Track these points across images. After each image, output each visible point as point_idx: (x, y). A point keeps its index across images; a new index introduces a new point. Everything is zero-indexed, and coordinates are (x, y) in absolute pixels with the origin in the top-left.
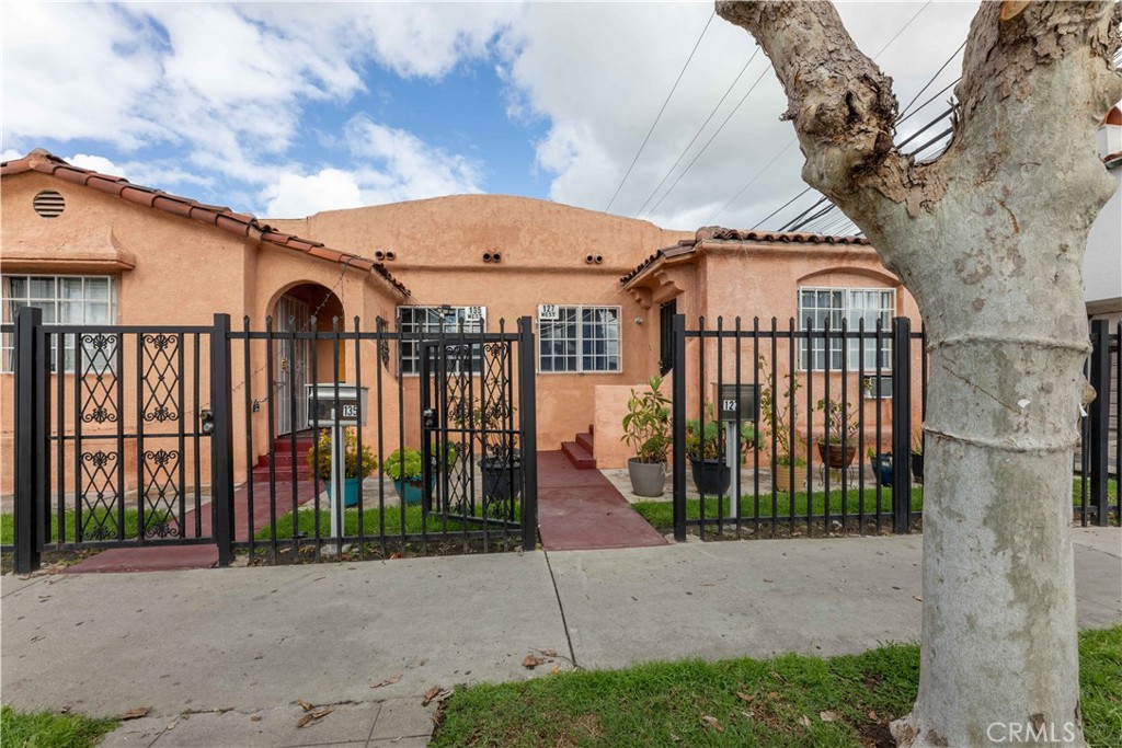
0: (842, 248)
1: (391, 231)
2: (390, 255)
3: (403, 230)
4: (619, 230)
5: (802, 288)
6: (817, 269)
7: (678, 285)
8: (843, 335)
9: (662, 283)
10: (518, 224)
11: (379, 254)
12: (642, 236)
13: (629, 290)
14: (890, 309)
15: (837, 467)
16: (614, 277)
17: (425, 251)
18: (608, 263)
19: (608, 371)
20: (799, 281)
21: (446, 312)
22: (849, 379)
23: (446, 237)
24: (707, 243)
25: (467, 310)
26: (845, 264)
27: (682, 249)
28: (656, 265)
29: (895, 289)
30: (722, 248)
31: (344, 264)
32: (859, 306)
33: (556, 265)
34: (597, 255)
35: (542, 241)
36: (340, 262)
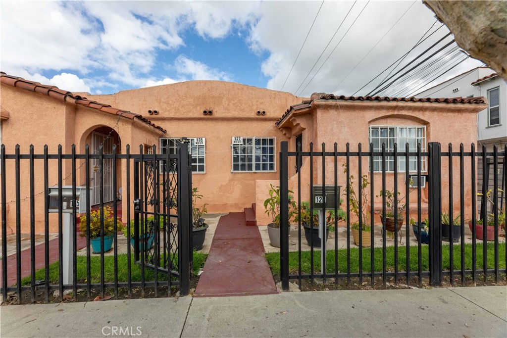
0: (394, 104)
1: (157, 100)
2: (155, 112)
3: (163, 100)
4: (275, 98)
5: (371, 126)
6: (380, 115)
7: (302, 125)
8: (395, 154)
9: (294, 124)
10: (222, 95)
11: (150, 112)
12: (286, 100)
13: (279, 129)
14: (422, 137)
15: (392, 231)
16: (272, 122)
17: (174, 110)
18: (269, 115)
19: (269, 171)
20: (370, 122)
21: (184, 141)
22: (399, 177)
23: (185, 103)
24: (316, 102)
25: (195, 139)
26: (396, 113)
27: (303, 105)
28: (290, 115)
29: (425, 126)
30: (325, 105)
31: (119, 116)
32: (404, 136)
33: (241, 116)
34: (263, 111)
35: (234, 104)
36: (117, 115)
